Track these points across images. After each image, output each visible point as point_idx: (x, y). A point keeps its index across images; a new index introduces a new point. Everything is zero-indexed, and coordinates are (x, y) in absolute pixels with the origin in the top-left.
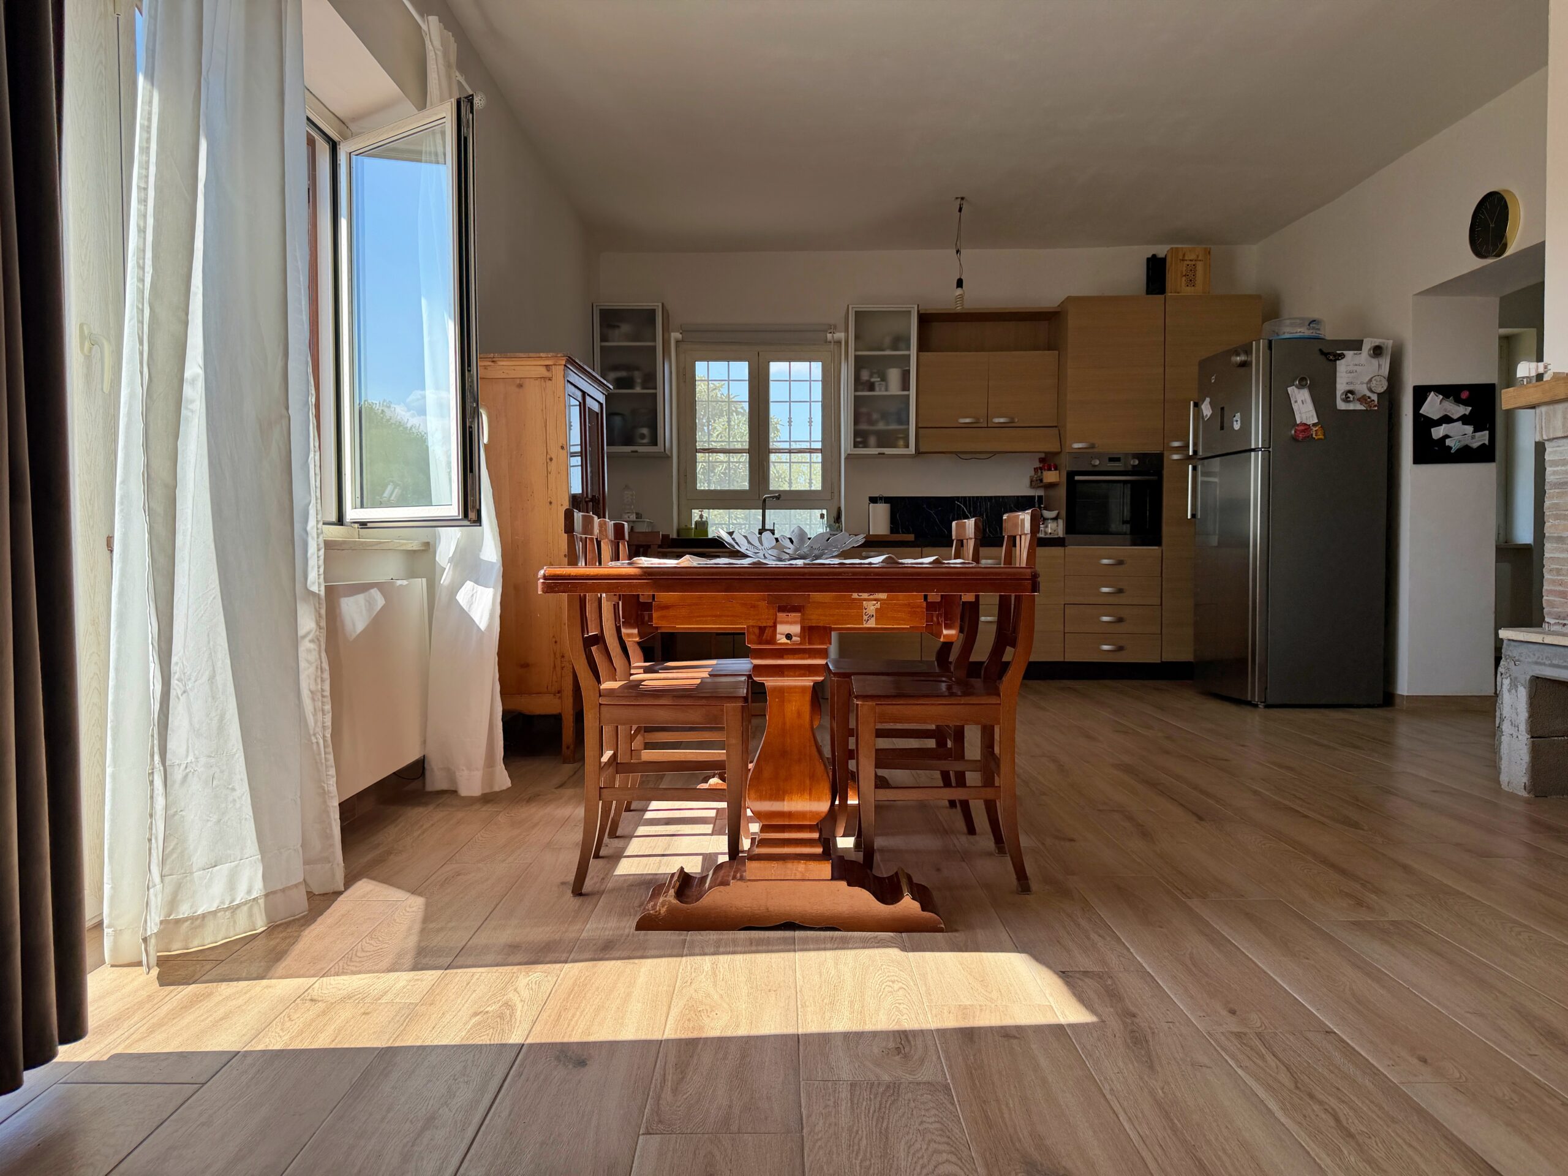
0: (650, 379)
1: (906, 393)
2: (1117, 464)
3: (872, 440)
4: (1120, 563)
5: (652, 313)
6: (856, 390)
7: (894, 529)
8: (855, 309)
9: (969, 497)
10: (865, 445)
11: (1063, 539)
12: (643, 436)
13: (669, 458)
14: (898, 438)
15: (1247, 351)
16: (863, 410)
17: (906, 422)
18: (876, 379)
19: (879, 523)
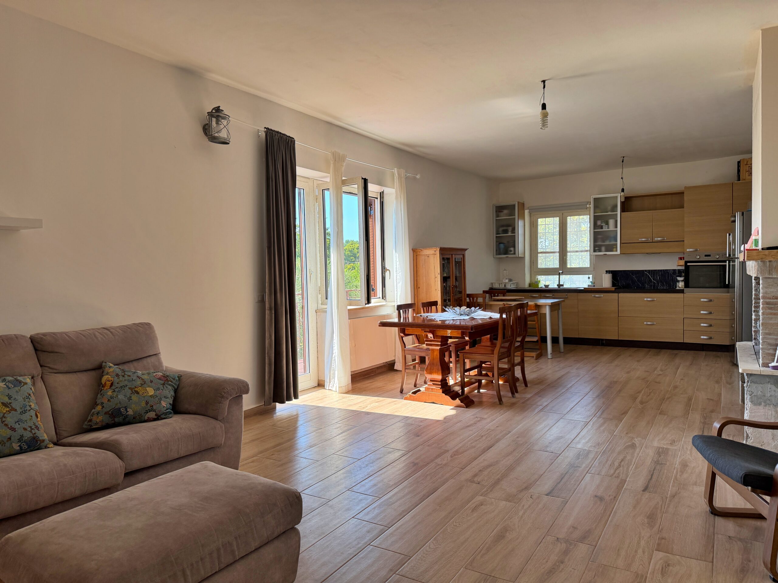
0: (513, 231)
1: (616, 229)
2: (709, 257)
3: (603, 248)
4: (711, 301)
5: (514, 205)
6: (594, 229)
7: (614, 284)
8: (593, 197)
9: (651, 270)
10: (600, 251)
11: (683, 290)
12: (511, 251)
13: (523, 258)
14: (613, 248)
15: (735, 216)
16: (600, 236)
17: (616, 241)
18: (603, 224)
19: (606, 282)
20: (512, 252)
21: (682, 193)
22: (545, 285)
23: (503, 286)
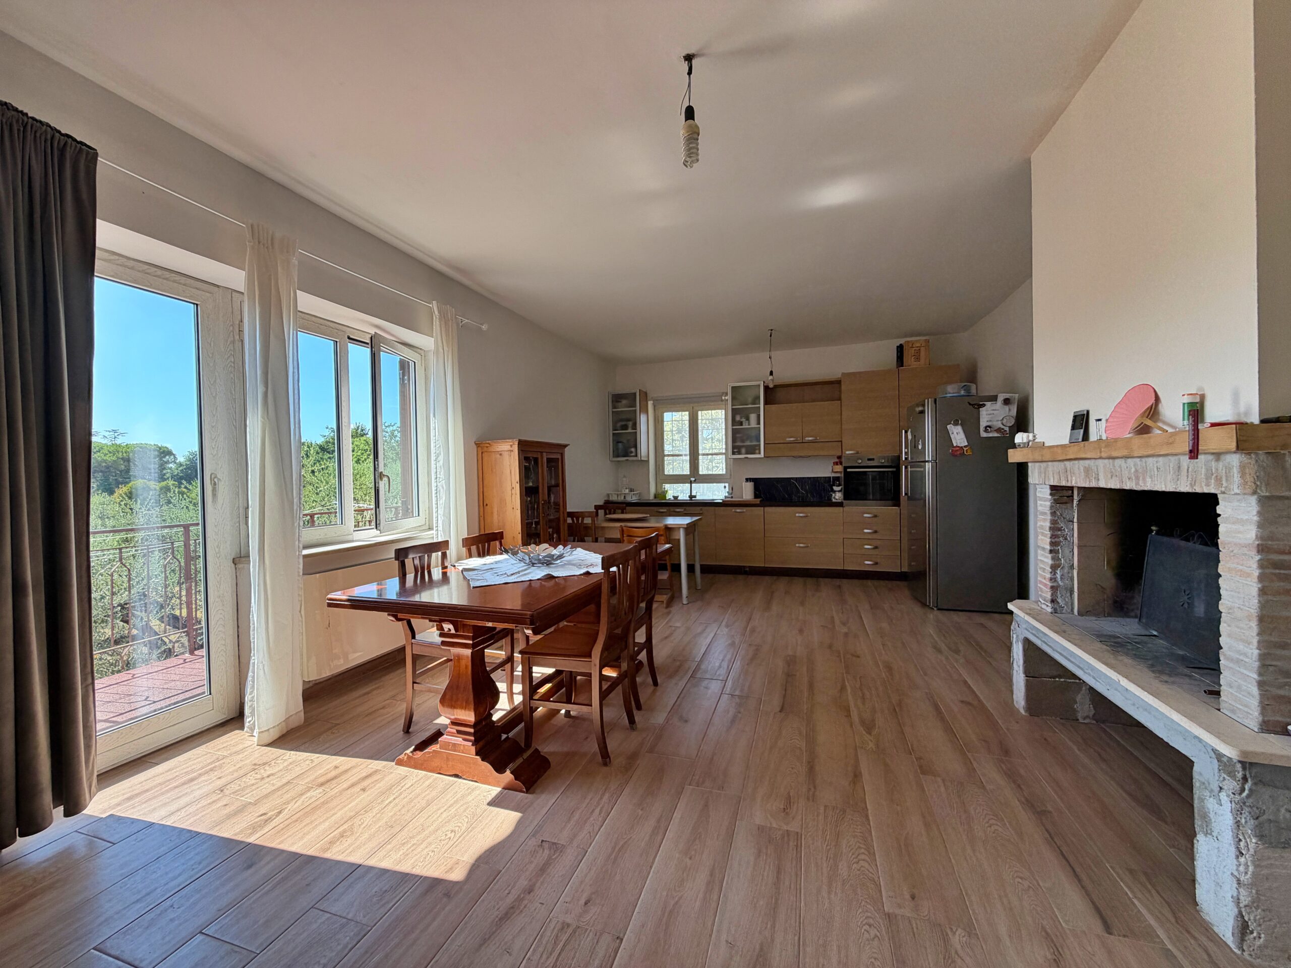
0: (635, 426)
1: (758, 426)
2: (873, 462)
3: (743, 450)
4: (875, 516)
5: (635, 394)
6: (733, 425)
7: (756, 496)
8: (731, 386)
9: (798, 478)
10: (739, 453)
11: (842, 503)
12: (632, 452)
13: (648, 461)
14: (756, 449)
15: (924, 405)
16: (738, 435)
17: (759, 441)
18: (743, 420)
19: (747, 493)
20: (633, 454)
21: (838, 382)
22: (674, 497)
23: (623, 498)
